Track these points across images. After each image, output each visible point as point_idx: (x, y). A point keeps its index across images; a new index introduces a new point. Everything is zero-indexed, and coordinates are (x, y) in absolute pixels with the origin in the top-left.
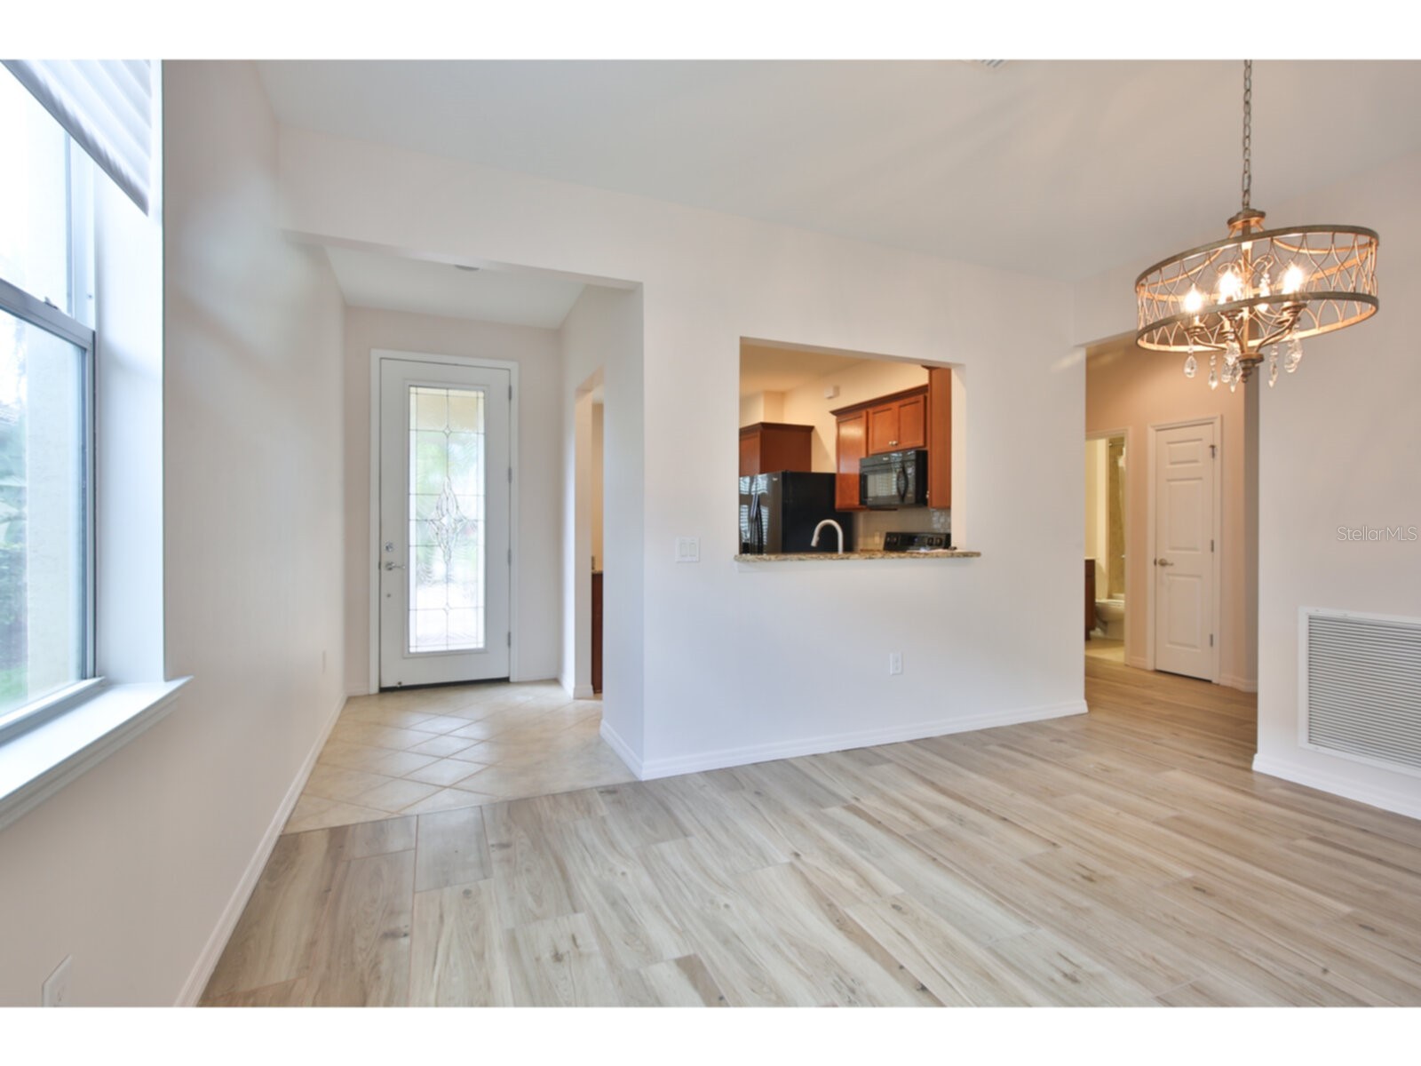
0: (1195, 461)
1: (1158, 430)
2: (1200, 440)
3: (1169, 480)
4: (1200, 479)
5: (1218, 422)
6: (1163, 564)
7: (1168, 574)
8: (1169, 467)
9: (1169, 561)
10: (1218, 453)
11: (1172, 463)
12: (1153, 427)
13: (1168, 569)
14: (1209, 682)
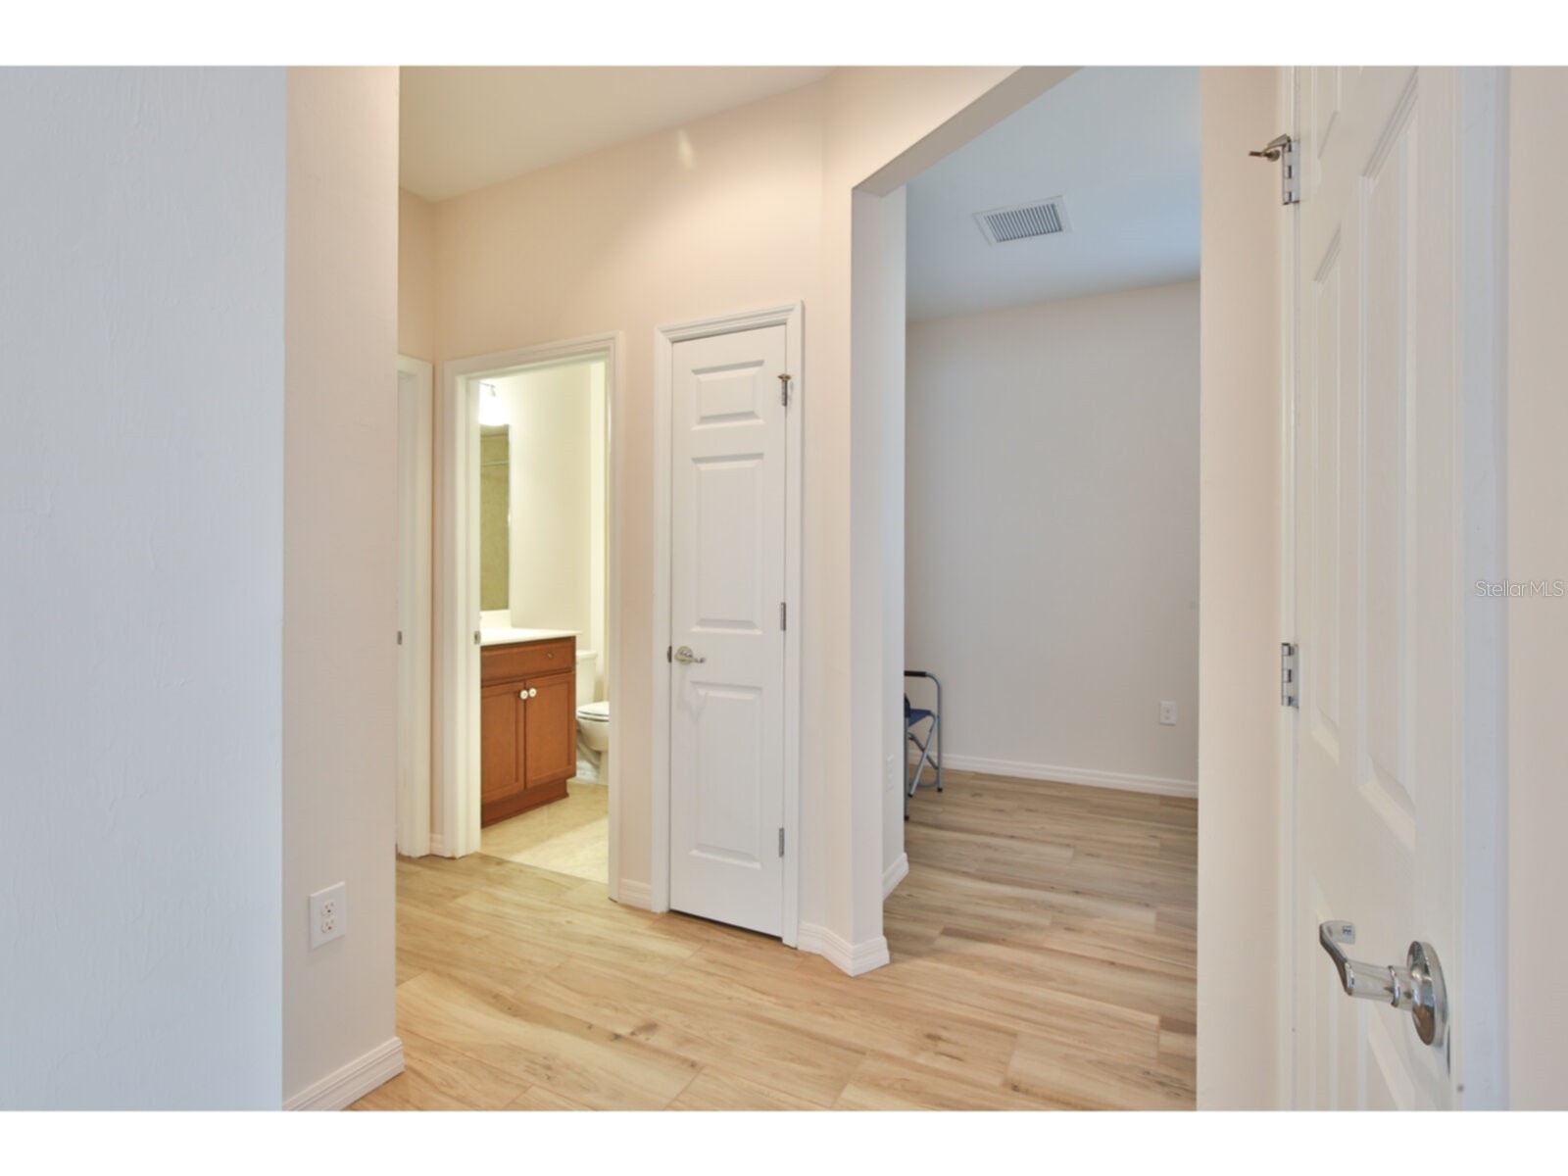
0: (750, 415)
1: (675, 341)
2: (760, 363)
3: (697, 460)
4: (759, 456)
5: (794, 319)
6: (687, 657)
7: (696, 683)
8: (697, 428)
9: (697, 655)
10: (795, 395)
11: (704, 419)
12: (664, 332)
13: (695, 671)
14: (779, 939)
